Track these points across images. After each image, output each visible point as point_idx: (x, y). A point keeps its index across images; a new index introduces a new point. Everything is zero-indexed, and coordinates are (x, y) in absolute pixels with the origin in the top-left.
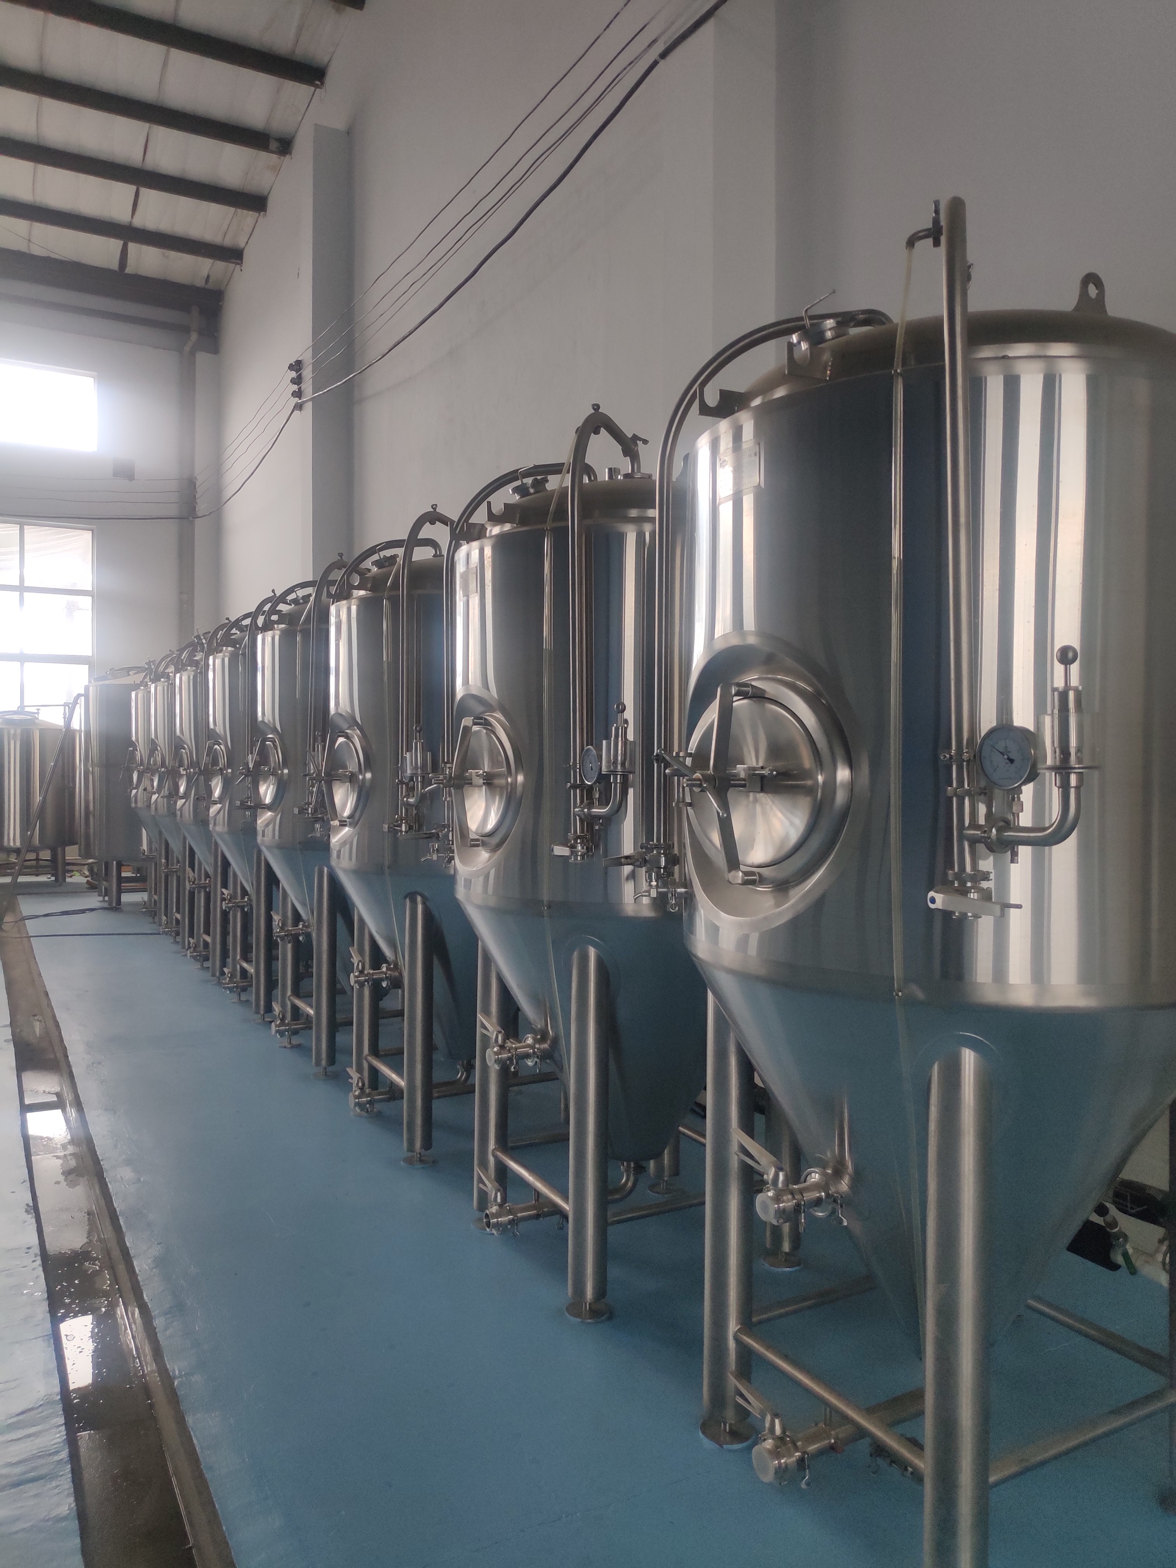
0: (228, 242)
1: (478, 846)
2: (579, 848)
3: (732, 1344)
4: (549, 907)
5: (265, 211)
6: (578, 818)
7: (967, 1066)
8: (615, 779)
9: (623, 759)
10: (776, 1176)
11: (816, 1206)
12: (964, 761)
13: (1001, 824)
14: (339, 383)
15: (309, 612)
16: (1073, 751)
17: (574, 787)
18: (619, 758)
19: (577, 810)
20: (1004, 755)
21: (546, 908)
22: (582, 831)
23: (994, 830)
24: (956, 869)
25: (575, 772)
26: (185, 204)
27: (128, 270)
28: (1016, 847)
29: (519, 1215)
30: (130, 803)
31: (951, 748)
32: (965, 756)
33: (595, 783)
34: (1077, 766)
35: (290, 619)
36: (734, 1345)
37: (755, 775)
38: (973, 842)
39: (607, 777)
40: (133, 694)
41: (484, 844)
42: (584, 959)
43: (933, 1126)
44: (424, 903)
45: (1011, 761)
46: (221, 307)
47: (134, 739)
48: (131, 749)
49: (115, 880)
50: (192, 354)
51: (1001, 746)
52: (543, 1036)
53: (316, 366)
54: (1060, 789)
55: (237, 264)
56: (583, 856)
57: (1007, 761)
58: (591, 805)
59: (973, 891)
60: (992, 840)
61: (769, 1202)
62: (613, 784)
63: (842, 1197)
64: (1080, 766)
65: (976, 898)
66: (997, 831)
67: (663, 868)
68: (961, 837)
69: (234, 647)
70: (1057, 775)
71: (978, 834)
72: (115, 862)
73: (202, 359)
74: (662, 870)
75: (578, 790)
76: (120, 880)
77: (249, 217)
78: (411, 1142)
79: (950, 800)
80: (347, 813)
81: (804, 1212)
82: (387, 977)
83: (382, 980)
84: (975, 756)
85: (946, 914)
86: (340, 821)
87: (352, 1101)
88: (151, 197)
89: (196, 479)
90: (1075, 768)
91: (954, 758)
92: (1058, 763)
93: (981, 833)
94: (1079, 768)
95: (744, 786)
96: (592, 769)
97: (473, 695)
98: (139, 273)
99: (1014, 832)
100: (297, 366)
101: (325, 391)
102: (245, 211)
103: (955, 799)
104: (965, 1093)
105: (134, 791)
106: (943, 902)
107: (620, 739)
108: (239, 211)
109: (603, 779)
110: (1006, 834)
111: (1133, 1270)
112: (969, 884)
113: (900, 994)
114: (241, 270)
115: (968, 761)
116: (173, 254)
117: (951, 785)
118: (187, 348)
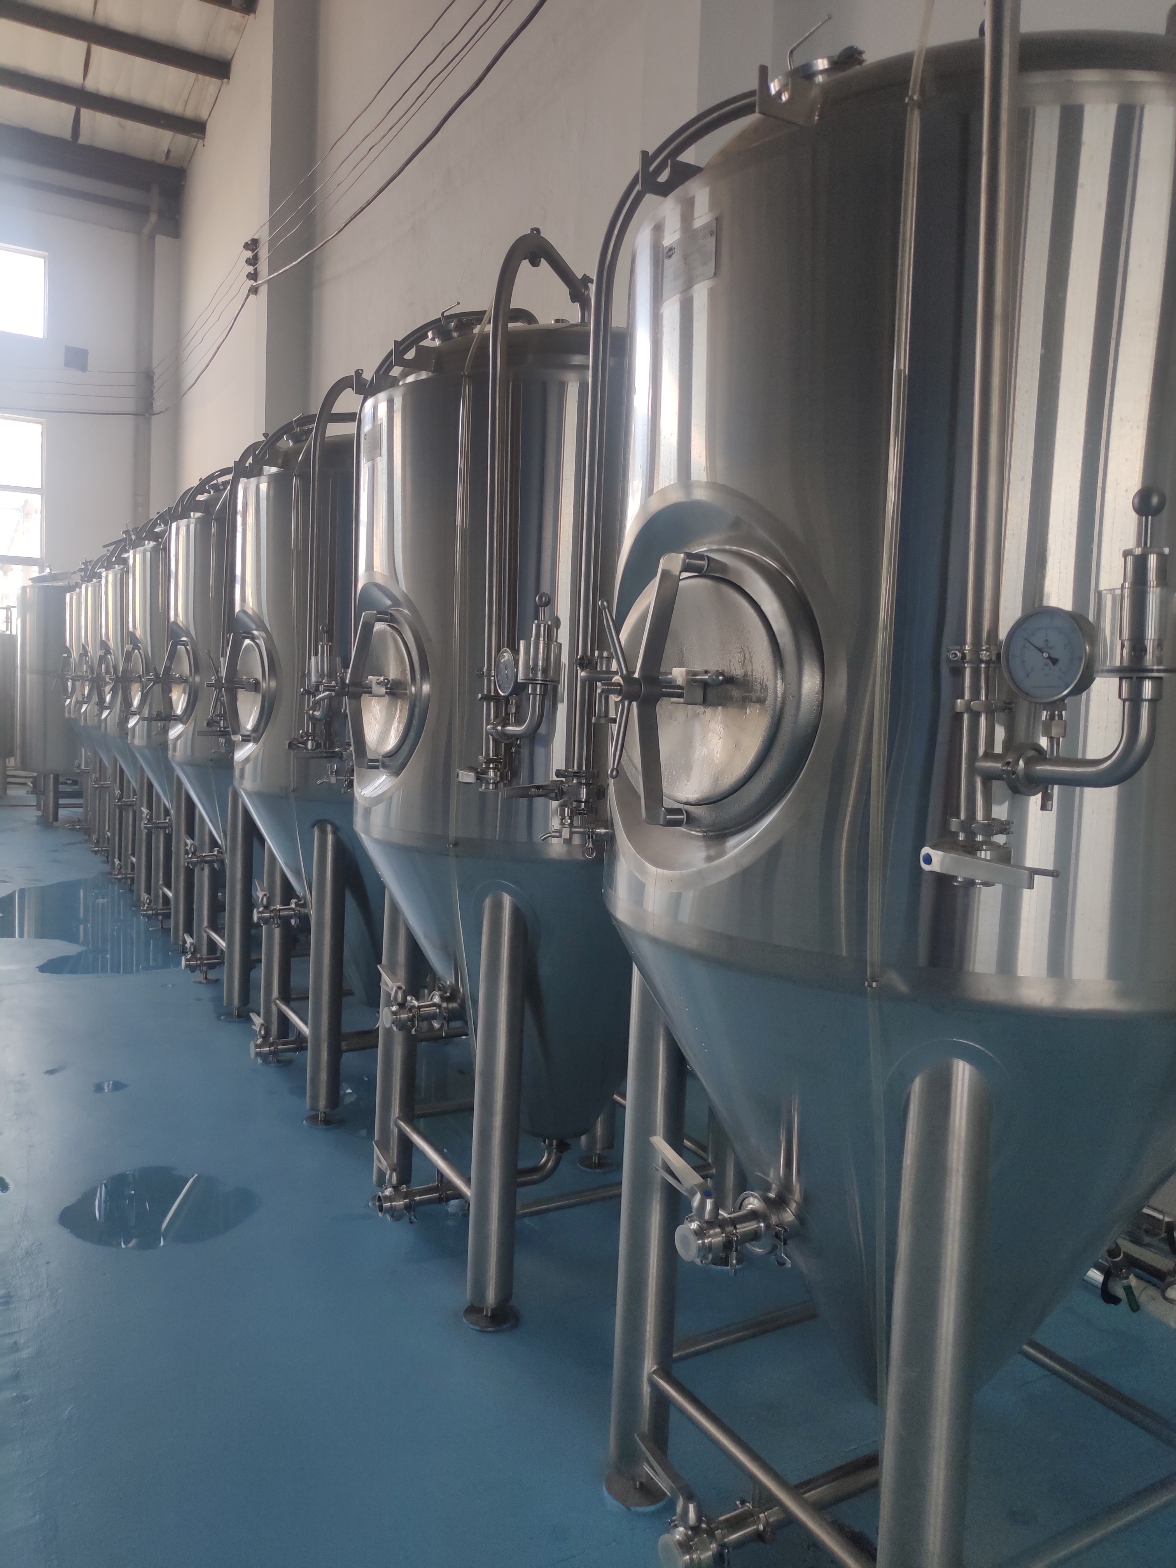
0: (189, 113)
1: (377, 767)
2: (491, 774)
3: (646, 1389)
4: (456, 845)
5: (228, 78)
6: (491, 737)
7: (960, 1083)
8: (534, 689)
9: (545, 665)
10: (702, 1205)
11: (753, 1240)
12: (982, 661)
13: (1031, 753)
14: (294, 263)
15: (226, 498)
16: (1150, 645)
17: (487, 698)
18: (540, 663)
19: (489, 727)
20: (1043, 653)
21: (451, 846)
22: (496, 752)
23: (1021, 762)
24: (963, 817)
25: (489, 681)
26: (140, 65)
27: (82, 140)
28: (1050, 786)
29: (417, 1198)
30: (64, 712)
31: (964, 643)
32: (984, 655)
33: (511, 694)
34: (1155, 667)
35: (206, 507)
36: (649, 1390)
37: (695, 681)
38: (988, 778)
39: (524, 686)
40: (68, 596)
41: (384, 766)
42: (497, 907)
43: (908, 1160)
44: (334, 833)
45: (1054, 661)
46: (183, 186)
47: (68, 644)
48: (66, 655)
49: (51, 795)
50: (152, 237)
51: (1039, 641)
52: (452, 995)
53: (272, 243)
54: (1127, 703)
55: (199, 138)
56: (496, 784)
57: (1049, 661)
58: (505, 723)
59: (984, 847)
60: (1017, 777)
61: (692, 1238)
62: (531, 696)
63: (786, 1230)
64: (1161, 667)
65: (988, 858)
66: (1026, 764)
67: (584, 802)
68: (972, 771)
69: (156, 540)
70: (1124, 682)
71: (998, 768)
72: (52, 775)
73: (162, 242)
74: (583, 804)
75: (492, 704)
76: (58, 795)
77: (211, 83)
78: (315, 1098)
79: (958, 717)
80: (249, 726)
81: (736, 1250)
82: (295, 914)
83: (291, 917)
84: (998, 656)
85: (943, 881)
86: (243, 736)
87: (253, 1051)
88: (103, 55)
89: (154, 373)
90: (1152, 671)
91: (968, 658)
92: (1125, 663)
93: (1002, 766)
94: (1159, 671)
95: (680, 696)
96: (507, 677)
97: (377, 584)
98: (95, 144)
99: (1051, 765)
100: (253, 245)
101: (281, 271)
102: (208, 78)
103: (966, 716)
104: (955, 1120)
105: (68, 701)
106: (942, 863)
107: (542, 639)
108: (200, 76)
109: (519, 689)
110: (1038, 768)
111: (1135, 1306)
112: (979, 838)
113: (874, 984)
114: (204, 145)
115: (988, 663)
116: (130, 124)
117: (962, 697)
118: (146, 231)
